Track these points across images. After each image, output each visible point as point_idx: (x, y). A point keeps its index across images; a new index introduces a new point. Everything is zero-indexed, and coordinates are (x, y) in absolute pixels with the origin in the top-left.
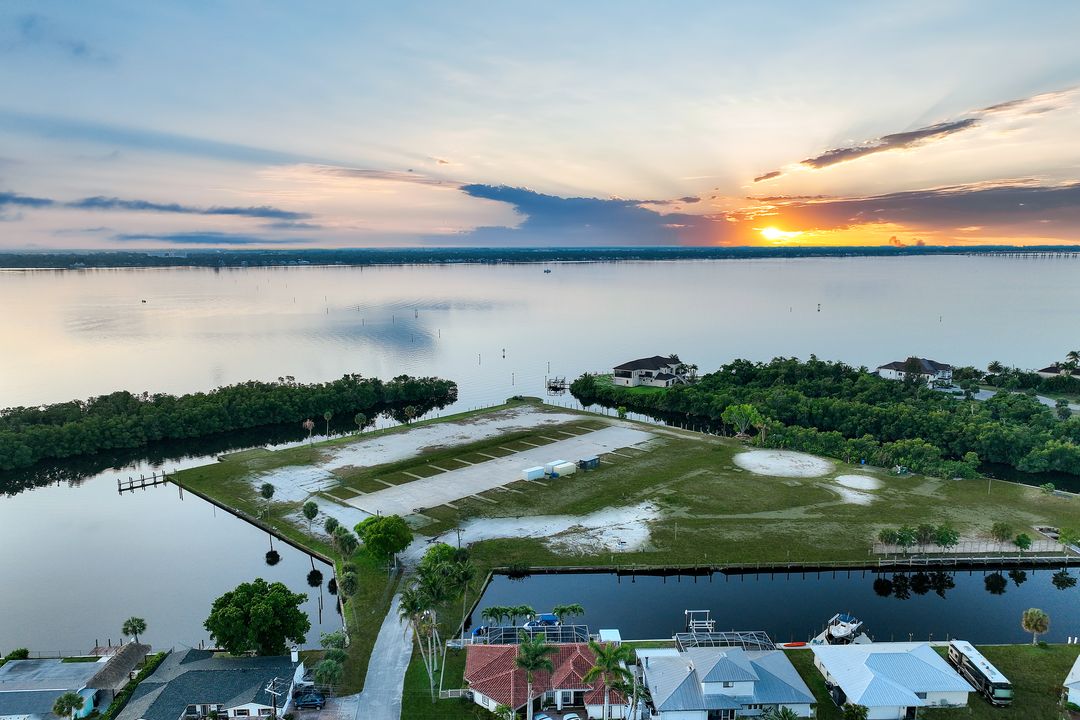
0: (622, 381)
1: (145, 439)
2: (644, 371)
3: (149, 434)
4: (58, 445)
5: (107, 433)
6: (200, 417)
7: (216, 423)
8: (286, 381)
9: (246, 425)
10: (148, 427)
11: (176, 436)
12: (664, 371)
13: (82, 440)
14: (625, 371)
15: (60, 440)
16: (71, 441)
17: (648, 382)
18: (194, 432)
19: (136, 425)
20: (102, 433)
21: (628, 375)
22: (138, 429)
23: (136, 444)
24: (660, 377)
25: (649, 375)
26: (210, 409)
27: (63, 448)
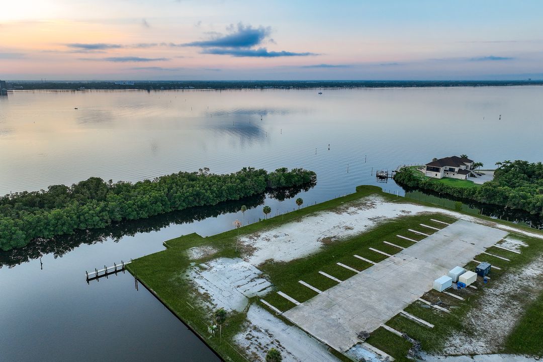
0: (432, 174)
1: (109, 221)
2: (448, 168)
3: (113, 217)
4: (46, 228)
5: (82, 217)
6: (148, 203)
7: (159, 208)
8: (204, 171)
9: (180, 208)
10: (111, 212)
11: (132, 218)
12: (463, 167)
13: (63, 224)
14: (434, 166)
15: (47, 224)
16: (55, 225)
17: (451, 175)
18: (145, 215)
19: (103, 210)
20: (78, 217)
21: (437, 170)
22: (104, 213)
23: (103, 225)
24: (460, 172)
25: (452, 170)
26: (155, 197)
27: (50, 231)
